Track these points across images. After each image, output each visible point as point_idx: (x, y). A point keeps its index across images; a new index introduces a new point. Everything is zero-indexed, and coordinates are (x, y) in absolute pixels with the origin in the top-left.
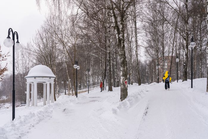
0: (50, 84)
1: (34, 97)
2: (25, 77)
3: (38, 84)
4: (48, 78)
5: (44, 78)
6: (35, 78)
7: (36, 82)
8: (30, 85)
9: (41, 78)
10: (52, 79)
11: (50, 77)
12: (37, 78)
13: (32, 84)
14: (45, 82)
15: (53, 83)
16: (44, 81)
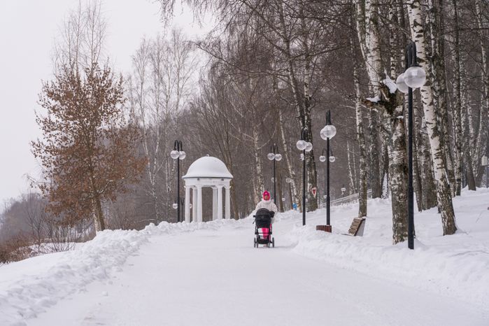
0: (224, 190)
1: (196, 211)
2: (183, 177)
3: (203, 188)
4: (220, 180)
5: (213, 180)
6: (198, 179)
7: (199, 185)
8: (191, 190)
9: (208, 180)
10: (225, 180)
11: (223, 179)
12: (202, 180)
13: (194, 189)
14: (214, 186)
15: (228, 188)
16: (213, 184)
